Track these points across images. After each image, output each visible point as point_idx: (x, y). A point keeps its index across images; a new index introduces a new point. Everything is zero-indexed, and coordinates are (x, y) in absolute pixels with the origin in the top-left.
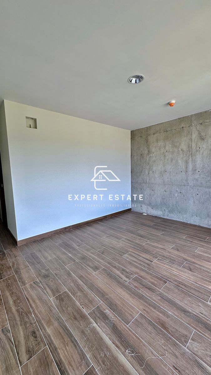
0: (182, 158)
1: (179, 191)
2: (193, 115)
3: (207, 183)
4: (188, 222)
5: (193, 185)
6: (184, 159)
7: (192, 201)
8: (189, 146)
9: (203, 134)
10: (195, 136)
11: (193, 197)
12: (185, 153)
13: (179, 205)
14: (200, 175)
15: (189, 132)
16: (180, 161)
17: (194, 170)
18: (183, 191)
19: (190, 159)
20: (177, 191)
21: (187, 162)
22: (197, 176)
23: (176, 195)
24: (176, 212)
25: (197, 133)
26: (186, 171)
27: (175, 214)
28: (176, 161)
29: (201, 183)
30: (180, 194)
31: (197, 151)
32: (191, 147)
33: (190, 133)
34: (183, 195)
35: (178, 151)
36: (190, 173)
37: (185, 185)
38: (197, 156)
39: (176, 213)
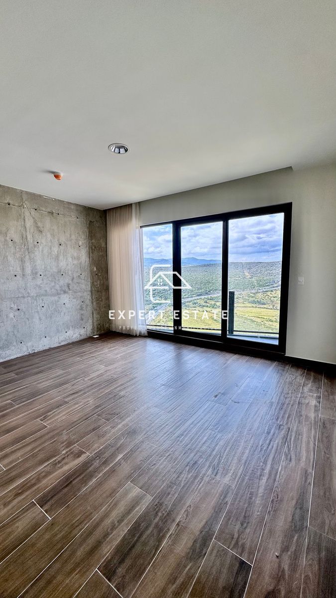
0: (14, 254)
1: (16, 308)
2: (23, 191)
3: (53, 290)
4: (36, 351)
5: (35, 295)
6: (18, 255)
7: (38, 317)
8: (23, 237)
9: (39, 224)
10: (29, 223)
11: (38, 312)
12: (17, 247)
13: (18, 331)
14: (43, 280)
15: (20, 215)
16: (10, 259)
17: (35, 274)
18: (22, 307)
19: (27, 257)
20: (11, 308)
21: (22, 261)
22: (39, 282)
23: (11, 315)
24: (15, 344)
25: (32, 221)
26: (24, 275)
27: (13, 348)
28: (3, 257)
29: (46, 291)
30: (17, 313)
31: (35, 246)
32: (26, 239)
33: (20, 217)
34: (23, 313)
35: (6, 240)
36: (30, 278)
37: (24, 297)
38: (36, 253)
39: (15, 346)
